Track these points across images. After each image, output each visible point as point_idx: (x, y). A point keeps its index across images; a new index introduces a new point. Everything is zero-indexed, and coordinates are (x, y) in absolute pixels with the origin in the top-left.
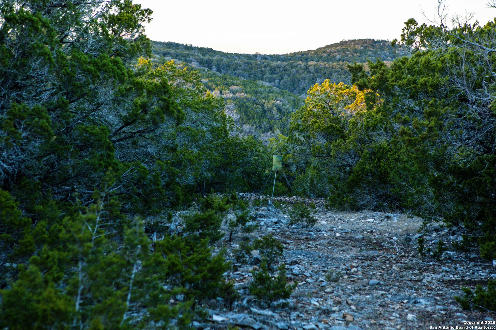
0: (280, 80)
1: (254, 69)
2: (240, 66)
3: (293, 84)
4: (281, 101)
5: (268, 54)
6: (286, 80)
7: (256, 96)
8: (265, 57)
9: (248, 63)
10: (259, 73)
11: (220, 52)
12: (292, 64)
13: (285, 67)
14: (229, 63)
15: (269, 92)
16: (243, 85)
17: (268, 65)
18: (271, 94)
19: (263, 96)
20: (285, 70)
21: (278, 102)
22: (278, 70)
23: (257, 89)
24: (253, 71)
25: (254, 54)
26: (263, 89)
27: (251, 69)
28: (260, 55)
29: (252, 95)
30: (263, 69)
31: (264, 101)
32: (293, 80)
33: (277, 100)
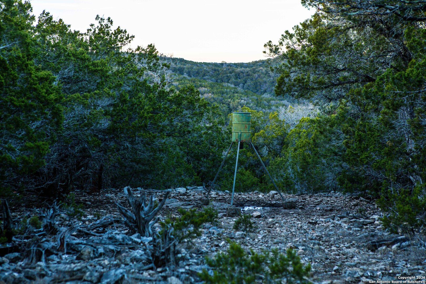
0: (244, 84)
1: (220, 75)
2: (209, 72)
3: (256, 87)
4: (245, 100)
5: (233, 63)
6: (249, 83)
7: (222, 96)
8: (230, 65)
9: (215, 70)
10: (225, 78)
11: (191, 61)
12: (254, 70)
13: (248, 72)
14: (198, 70)
15: (234, 93)
16: (210, 87)
17: (233, 71)
18: (236, 94)
19: (229, 96)
20: (248, 75)
21: (242, 101)
22: (241, 75)
23: (223, 90)
24: (220, 77)
25: (220, 62)
26: (228, 90)
27: (218, 74)
28: (226, 63)
29: (219, 96)
30: (229, 75)
31: (229, 100)
32: (256, 84)
33: (242, 99)
